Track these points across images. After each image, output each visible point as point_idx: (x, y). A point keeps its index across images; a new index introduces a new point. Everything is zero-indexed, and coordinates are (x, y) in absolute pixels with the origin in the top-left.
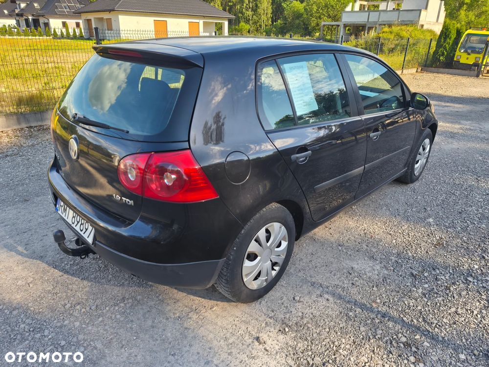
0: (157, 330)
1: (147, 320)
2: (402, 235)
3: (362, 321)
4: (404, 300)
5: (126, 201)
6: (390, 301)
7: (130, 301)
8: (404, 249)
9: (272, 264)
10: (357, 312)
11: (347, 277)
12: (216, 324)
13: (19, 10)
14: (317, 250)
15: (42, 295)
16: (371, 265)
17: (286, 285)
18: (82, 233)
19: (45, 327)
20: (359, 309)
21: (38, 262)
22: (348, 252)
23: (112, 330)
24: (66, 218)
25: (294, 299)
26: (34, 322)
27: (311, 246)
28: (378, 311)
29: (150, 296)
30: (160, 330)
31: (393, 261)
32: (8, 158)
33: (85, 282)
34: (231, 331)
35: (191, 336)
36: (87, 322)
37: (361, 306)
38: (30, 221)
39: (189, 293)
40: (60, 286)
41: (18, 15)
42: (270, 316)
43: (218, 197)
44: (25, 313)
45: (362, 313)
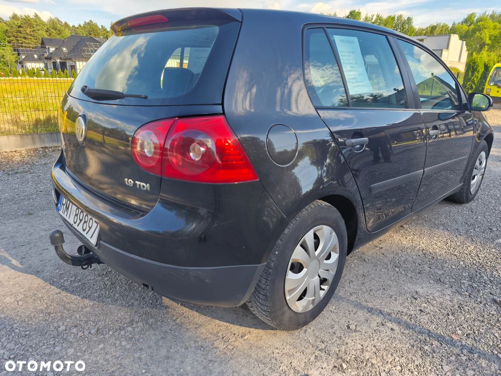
0: (173, 362)
1: (160, 348)
2: (469, 257)
3: (443, 358)
4: (493, 331)
5: (140, 185)
6: (475, 333)
7: (140, 324)
8: (477, 271)
9: (320, 280)
10: (434, 346)
11: (412, 302)
12: (250, 356)
13: (48, 54)
14: (369, 271)
15: (32, 315)
16: (440, 289)
17: (335, 311)
18: (84, 233)
19: (29, 353)
20: (436, 342)
21: (33, 277)
22: (408, 274)
23: (114, 361)
24: (67, 218)
25: (348, 327)
26: (17, 346)
27: (362, 267)
28: (462, 345)
29: (165, 320)
30: (177, 362)
31: (466, 285)
32: (18, 175)
33: (86, 301)
34: (269, 366)
35: (217, 371)
36: (84, 349)
37: (438, 339)
38: (30, 235)
39: (213, 317)
40: (55, 305)
41: (47, 58)
42: (320, 348)
43: (258, 180)
44: (7, 336)
45: (441, 348)
